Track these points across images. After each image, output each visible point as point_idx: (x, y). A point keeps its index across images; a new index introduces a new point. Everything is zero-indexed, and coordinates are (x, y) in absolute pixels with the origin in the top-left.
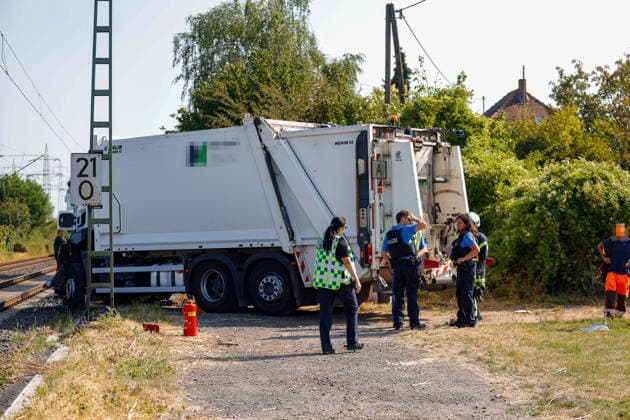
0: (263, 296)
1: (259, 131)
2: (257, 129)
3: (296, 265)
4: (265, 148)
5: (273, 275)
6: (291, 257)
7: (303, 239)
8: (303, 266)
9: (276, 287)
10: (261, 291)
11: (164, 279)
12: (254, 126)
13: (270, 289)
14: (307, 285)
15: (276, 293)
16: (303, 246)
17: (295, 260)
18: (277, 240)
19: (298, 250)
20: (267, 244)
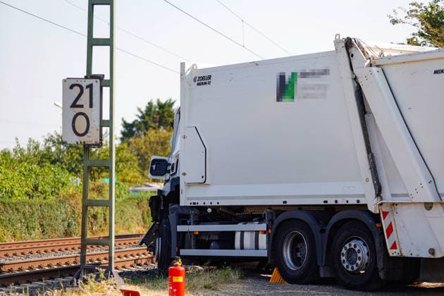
0: (345, 265)
1: (350, 56)
2: (348, 54)
3: (382, 228)
4: (355, 79)
5: (358, 239)
6: (376, 218)
7: (393, 195)
8: (390, 230)
9: (359, 255)
10: (343, 258)
11: (248, 240)
12: (344, 49)
13: (353, 257)
14: (392, 253)
15: (359, 262)
16: (393, 204)
17: (379, 221)
18: (363, 196)
19: (385, 209)
20: (353, 201)
